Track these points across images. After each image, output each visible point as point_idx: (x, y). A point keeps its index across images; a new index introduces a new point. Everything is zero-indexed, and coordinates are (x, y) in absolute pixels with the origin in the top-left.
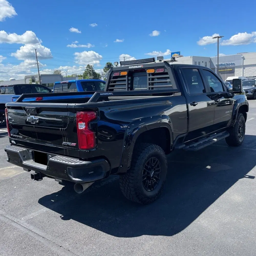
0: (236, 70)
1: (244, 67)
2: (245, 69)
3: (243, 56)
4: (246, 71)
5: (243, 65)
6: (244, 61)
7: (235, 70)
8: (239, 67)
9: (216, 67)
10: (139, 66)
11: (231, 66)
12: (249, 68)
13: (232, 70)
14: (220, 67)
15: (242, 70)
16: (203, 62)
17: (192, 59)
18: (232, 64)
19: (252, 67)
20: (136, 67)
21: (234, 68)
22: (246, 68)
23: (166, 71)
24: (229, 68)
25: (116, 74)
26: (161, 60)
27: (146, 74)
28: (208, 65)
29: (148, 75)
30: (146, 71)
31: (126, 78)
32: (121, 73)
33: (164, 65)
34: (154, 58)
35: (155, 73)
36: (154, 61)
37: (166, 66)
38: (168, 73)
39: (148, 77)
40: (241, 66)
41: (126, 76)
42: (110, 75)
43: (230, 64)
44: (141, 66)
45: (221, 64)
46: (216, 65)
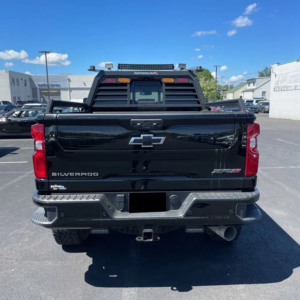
0: (62, 92)
1: (71, 90)
2: (71, 92)
3: (68, 78)
4: (73, 95)
6: (70, 83)
8: (65, 89)
9: (38, 87)
10: (152, 73)
11: (56, 87)
12: (76, 91)
13: (57, 92)
14: (43, 87)
15: (69, 93)
16: (22, 79)
17: (8, 74)
18: (56, 85)
20: (147, 73)
21: (60, 90)
22: (73, 91)
23: (191, 82)
24: (54, 90)
25: (110, 81)
26: (183, 67)
27: (161, 84)
28: (28, 83)
29: (164, 85)
30: (162, 80)
31: (128, 87)
32: (119, 79)
33: (189, 74)
34: (173, 65)
35: (176, 83)
36: (173, 69)
37: (191, 76)
38: (194, 85)
39: (164, 88)
40: (68, 88)
41: (128, 84)
42: (99, 81)
43: (54, 85)
44: (154, 73)
45: (45, 85)
46: (38, 84)
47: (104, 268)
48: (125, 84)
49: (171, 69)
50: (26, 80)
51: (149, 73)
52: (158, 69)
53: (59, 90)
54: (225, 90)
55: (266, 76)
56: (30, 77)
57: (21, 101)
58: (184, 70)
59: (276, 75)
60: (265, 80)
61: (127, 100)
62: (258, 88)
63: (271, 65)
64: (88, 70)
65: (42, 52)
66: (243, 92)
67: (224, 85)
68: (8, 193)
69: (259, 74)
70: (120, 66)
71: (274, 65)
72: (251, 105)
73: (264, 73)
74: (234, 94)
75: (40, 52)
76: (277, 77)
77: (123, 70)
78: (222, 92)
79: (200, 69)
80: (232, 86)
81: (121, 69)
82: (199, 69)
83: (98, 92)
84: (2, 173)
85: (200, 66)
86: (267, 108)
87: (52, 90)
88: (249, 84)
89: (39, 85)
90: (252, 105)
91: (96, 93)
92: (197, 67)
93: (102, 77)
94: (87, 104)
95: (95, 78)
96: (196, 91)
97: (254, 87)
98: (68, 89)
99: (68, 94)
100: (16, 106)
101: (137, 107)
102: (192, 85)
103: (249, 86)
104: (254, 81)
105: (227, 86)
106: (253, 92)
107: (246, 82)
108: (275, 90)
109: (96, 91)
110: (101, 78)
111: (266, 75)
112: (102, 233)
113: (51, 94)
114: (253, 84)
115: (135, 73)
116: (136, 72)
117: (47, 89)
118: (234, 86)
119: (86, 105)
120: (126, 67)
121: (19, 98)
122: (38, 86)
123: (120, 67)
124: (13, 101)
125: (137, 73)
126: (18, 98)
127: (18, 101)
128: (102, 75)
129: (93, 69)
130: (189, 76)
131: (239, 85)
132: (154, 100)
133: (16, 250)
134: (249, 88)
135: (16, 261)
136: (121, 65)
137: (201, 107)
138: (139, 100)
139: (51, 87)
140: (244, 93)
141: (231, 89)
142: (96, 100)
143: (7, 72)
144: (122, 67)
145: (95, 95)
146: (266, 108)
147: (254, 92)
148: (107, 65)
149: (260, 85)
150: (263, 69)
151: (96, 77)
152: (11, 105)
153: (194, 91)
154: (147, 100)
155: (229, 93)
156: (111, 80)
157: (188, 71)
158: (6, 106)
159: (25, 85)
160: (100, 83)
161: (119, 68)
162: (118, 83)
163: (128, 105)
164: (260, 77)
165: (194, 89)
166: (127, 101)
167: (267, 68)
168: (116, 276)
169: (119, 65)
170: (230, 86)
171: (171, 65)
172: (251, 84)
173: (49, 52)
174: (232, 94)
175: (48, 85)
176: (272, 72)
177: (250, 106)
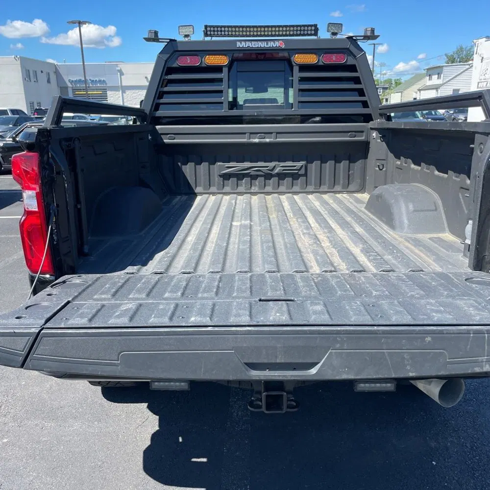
0: (109, 93)
1: (124, 89)
2: (125, 93)
3: (119, 69)
4: (128, 98)
5: (122, 86)
6: (122, 77)
7: (108, 95)
8: (115, 88)
9: (69, 85)
10: (272, 43)
11: (99, 85)
12: (133, 91)
13: (101, 94)
14: (78, 86)
15: (121, 95)
16: (42, 72)
17: (19, 62)
18: (100, 81)
19: (137, 91)
20: (263, 45)
22: (128, 92)
23: (351, 61)
24: (96, 89)
25: (188, 61)
26: (336, 31)
27: (291, 67)
28: (53, 78)
29: (296, 69)
30: (292, 58)
31: (224, 75)
32: (206, 58)
33: (348, 45)
34: (315, 26)
35: (321, 63)
36: (316, 34)
37: (353, 49)
38: (358, 68)
39: (297, 74)
40: (118, 87)
41: (224, 69)
42: (166, 61)
43: (96, 80)
44: (277, 44)
45: (80, 81)
46: (69, 80)
47: (181, 440)
48: (218, 69)
49: (311, 35)
50: (49, 73)
51: (267, 44)
52: (286, 35)
53: (105, 90)
54: (386, 88)
55: (460, 62)
56: (56, 68)
57: (41, 109)
58: (338, 37)
59: (483, 58)
60: (459, 68)
61: (222, 101)
62: (445, 83)
63: (475, 41)
64: (145, 39)
65: (73, 22)
66: (419, 90)
67: (385, 79)
68: (10, 275)
69: (447, 58)
70: (209, 31)
71: (479, 40)
72: (433, 113)
73: (455, 56)
74: (403, 94)
75: (70, 22)
76: (483, 62)
77: (214, 39)
78: (381, 91)
79: (372, 35)
80: (398, 80)
81: (211, 35)
82: (369, 34)
83: (166, 86)
84: (3, 236)
85: (372, 28)
86: (462, 119)
87: (93, 90)
88: (430, 75)
89: (72, 82)
90: (436, 114)
91: (162, 87)
92: (366, 30)
93: (172, 54)
94: (144, 110)
95: (159, 57)
96: (362, 81)
97: (440, 82)
98: (120, 87)
99: (119, 97)
100: (32, 118)
101: (242, 116)
102: (353, 68)
103: (429, 80)
104: (438, 70)
105: (389, 81)
106: (437, 91)
107: (424, 74)
108: (479, 86)
109: (161, 84)
110: (170, 57)
111: (459, 60)
112: (174, 388)
113: (91, 98)
114: (437, 76)
115: (239, 44)
116: (241, 41)
117: (84, 88)
118: (402, 81)
119: (142, 112)
120: (221, 31)
121: (39, 104)
122: (70, 83)
123: (209, 33)
124: (30, 110)
125: (243, 43)
126: (37, 103)
127: (36, 109)
128: (172, 49)
129: (154, 38)
130: (348, 49)
131: (412, 78)
132: (274, 101)
133: (14, 395)
134: (429, 83)
135: (14, 419)
136: (210, 27)
137: (370, 115)
138: (246, 101)
139: (91, 85)
140: (420, 92)
141: (396, 86)
142: (162, 101)
143: (16, 60)
144: (212, 33)
145: (160, 92)
146: (459, 119)
147: (439, 91)
148: (181, 27)
149: (451, 78)
150: (455, 50)
151: (160, 53)
152: (26, 116)
153: (357, 80)
154: (262, 101)
155: (394, 93)
156: (191, 59)
157: (347, 38)
158: (15, 117)
159: (49, 81)
160: (169, 66)
161: (206, 35)
162: (203, 65)
163: (224, 111)
164: (448, 63)
165: (358, 78)
166: (222, 103)
167: (461, 48)
168: (205, 460)
169: (206, 27)
170: (395, 80)
171: (311, 26)
172: (433, 77)
173: (85, 23)
174: (400, 94)
175: (85, 81)
176: (475, 53)
177: (432, 115)
